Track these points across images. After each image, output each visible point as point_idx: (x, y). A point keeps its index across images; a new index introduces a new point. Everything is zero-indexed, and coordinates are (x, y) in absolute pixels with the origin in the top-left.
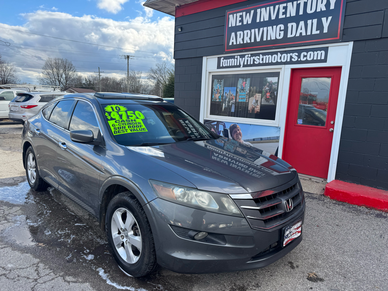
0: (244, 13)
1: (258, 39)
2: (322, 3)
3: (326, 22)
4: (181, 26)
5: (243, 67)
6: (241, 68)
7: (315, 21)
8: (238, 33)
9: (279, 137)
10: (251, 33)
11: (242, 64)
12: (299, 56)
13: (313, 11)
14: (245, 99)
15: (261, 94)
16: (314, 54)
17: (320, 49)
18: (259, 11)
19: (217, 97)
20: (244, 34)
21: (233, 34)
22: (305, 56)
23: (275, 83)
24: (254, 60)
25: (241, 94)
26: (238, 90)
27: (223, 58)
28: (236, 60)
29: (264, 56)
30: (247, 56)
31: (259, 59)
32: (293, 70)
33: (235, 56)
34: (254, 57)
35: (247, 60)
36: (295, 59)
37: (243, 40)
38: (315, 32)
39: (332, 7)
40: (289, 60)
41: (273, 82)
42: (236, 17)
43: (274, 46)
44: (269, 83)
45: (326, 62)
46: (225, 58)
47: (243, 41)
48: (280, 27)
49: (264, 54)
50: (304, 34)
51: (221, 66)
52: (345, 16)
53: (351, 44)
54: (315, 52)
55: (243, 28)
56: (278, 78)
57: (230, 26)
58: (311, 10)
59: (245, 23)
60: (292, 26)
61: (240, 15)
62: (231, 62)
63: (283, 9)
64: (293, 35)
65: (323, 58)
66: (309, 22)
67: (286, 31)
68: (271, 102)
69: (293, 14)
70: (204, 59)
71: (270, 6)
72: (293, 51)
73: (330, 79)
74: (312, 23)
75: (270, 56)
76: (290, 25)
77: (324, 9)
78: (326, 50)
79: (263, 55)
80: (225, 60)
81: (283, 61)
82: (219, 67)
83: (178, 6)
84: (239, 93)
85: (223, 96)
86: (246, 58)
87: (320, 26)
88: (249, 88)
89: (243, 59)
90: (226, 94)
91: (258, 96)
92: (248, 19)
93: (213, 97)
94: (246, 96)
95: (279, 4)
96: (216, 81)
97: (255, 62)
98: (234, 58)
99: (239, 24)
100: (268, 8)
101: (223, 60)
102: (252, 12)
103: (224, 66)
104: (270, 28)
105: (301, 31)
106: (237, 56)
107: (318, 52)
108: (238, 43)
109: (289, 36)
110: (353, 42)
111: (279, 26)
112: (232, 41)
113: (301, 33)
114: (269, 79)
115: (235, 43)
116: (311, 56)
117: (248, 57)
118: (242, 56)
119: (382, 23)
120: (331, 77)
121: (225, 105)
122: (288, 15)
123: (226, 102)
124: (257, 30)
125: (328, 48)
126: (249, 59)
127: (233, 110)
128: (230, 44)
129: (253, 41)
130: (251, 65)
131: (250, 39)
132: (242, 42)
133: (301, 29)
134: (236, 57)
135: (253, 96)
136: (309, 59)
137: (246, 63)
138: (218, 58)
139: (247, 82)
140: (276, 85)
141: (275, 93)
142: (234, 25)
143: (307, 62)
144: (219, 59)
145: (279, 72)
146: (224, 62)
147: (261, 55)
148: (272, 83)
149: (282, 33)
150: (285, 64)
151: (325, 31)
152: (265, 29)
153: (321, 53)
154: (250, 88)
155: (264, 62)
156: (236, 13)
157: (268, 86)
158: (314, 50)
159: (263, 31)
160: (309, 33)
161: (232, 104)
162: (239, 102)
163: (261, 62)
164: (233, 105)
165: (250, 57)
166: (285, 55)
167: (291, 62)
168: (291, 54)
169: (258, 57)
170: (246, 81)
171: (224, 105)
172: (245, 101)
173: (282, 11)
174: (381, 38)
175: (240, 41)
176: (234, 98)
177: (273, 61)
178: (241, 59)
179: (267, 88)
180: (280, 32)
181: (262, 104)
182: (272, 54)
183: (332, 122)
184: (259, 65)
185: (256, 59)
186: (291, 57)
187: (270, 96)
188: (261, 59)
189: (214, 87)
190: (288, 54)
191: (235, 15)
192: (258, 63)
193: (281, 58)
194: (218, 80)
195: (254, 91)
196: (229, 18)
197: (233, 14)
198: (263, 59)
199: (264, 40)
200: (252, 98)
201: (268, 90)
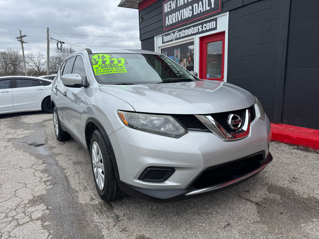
0: (171, 1)
1: (180, 20)
4: (142, 17)
5: (175, 40)
6: (174, 42)
8: (169, 16)
10: (176, 15)
12: (202, 28)
15: (186, 59)
16: (210, 25)
20: (172, 17)
21: (167, 18)
23: (193, 49)
24: (180, 35)
27: (164, 36)
29: (185, 31)
30: (176, 32)
31: (182, 33)
32: (201, 39)
33: (170, 33)
34: (180, 32)
35: (177, 35)
36: (201, 30)
38: (208, 8)
40: (197, 32)
42: (168, 5)
43: (188, 23)
44: (190, 50)
45: (216, 29)
49: (185, 29)
50: (202, 11)
51: (164, 41)
53: (228, 14)
54: (210, 23)
55: (172, 12)
56: (193, 45)
57: (165, 12)
59: (172, 9)
60: (196, 6)
61: (169, 3)
62: (169, 38)
64: (196, 13)
65: (215, 27)
66: (204, 1)
67: (192, 10)
68: (191, 64)
70: (155, 38)
72: (199, 25)
74: (206, 2)
75: (188, 30)
78: (216, 20)
81: (195, 32)
82: (163, 43)
83: (139, 3)
86: (176, 34)
87: (210, 3)
89: (175, 34)
92: (174, 5)
94: (179, 62)
98: (170, 35)
99: (169, 10)
101: (165, 37)
104: (184, 10)
106: (171, 33)
107: (212, 23)
108: (170, 24)
110: (228, 12)
111: (189, 8)
113: (200, 10)
114: (190, 47)
115: (168, 24)
116: (208, 26)
118: (174, 33)
124: (178, 12)
125: (216, 18)
128: (166, 25)
129: (177, 21)
130: (179, 39)
131: (176, 19)
133: (200, 8)
136: (208, 29)
137: (176, 38)
138: (162, 36)
139: (179, 51)
140: (193, 51)
141: (193, 57)
142: (167, 11)
143: (207, 31)
145: (194, 41)
146: (165, 39)
147: (183, 30)
148: (191, 49)
149: (191, 12)
150: (196, 35)
151: (213, 6)
152: (182, 10)
153: (214, 23)
154: (180, 55)
155: (185, 35)
156: (167, 2)
157: (189, 53)
158: (210, 21)
159: (181, 12)
160: (204, 10)
163: (184, 35)
165: (178, 33)
166: (195, 28)
167: (199, 33)
169: (182, 32)
170: (178, 50)
174: (243, 6)
175: (171, 22)
177: (190, 34)
178: (173, 34)
179: (189, 54)
181: (187, 66)
182: (188, 28)
185: (181, 34)
186: (198, 29)
187: (191, 59)
190: (197, 27)
191: (167, 3)
192: (182, 36)
193: (193, 30)
194: (164, 52)
195: (183, 57)
196: (164, 6)
197: (166, 3)
198: (184, 33)
199: (182, 19)
200: (182, 62)
201: (190, 55)
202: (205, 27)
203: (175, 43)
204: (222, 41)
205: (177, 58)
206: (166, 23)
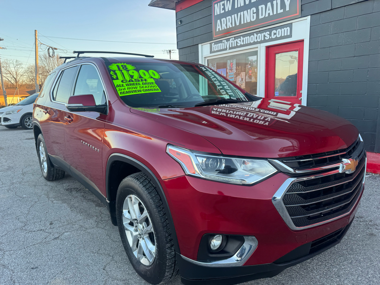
1: (238, 24)
3: (287, 1)
4: (180, 19)
5: (229, 50)
8: (222, 20)
10: (232, 18)
11: (228, 47)
12: (270, 35)
14: (234, 79)
15: (245, 73)
16: (282, 31)
17: (286, 26)
20: (226, 20)
21: (219, 21)
23: (255, 61)
24: (237, 43)
27: (213, 44)
28: (223, 44)
29: (244, 38)
30: (231, 39)
31: (240, 41)
32: (267, 48)
34: (236, 40)
35: (232, 43)
36: (268, 37)
37: (226, 25)
38: (280, 11)
40: (263, 39)
42: (220, 5)
44: (250, 61)
45: (292, 37)
46: (216, 43)
49: (244, 36)
50: (271, 14)
51: (213, 51)
53: (309, 18)
54: (282, 29)
55: (226, 14)
56: (256, 56)
57: (216, 14)
59: (227, 10)
60: (262, 7)
61: (222, 4)
62: (220, 46)
64: (263, 16)
65: (289, 34)
66: (275, 2)
67: (257, 13)
68: (253, 78)
70: (200, 46)
72: (265, 31)
74: (277, 4)
75: (248, 37)
76: (260, 7)
78: (290, 26)
79: (243, 37)
80: (215, 45)
81: (259, 40)
82: (211, 52)
83: (177, 2)
84: (229, 74)
86: (231, 42)
87: (283, 5)
88: (235, 68)
89: (229, 42)
92: (229, 6)
94: (234, 76)
96: (210, 64)
97: (238, 45)
98: (222, 43)
99: (222, 12)
101: (214, 45)
103: (215, 50)
104: (245, 12)
105: (269, 12)
106: (224, 40)
107: (284, 28)
108: (223, 29)
109: (261, 17)
110: (310, 16)
111: (252, 9)
113: (269, 14)
114: (250, 58)
115: (221, 29)
116: (279, 33)
118: (228, 40)
120: (298, 50)
124: (236, 15)
125: (291, 24)
126: (233, 41)
128: (217, 30)
129: (234, 25)
130: (235, 48)
131: (232, 24)
132: (226, 28)
133: (269, 10)
134: (223, 41)
136: (278, 36)
137: (231, 46)
138: (210, 43)
142: (218, 13)
143: (277, 39)
144: (211, 45)
145: (257, 51)
146: (215, 47)
149: (255, 15)
150: (260, 43)
151: (287, 9)
152: (242, 13)
153: (287, 29)
154: (236, 68)
155: (245, 43)
156: (220, 2)
157: (250, 65)
158: (281, 27)
159: (241, 15)
160: (275, 13)
163: (242, 44)
165: (234, 40)
166: (260, 35)
167: (265, 41)
168: (264, 33)
169: (240, 39)
170: (233, 62)
174: (331, 9)
175: (224, 27)
177: (251, 42)
178: (227, 42)
180: (253, 15)
182: (249, 35)
183: (301, 92)
184: (241, 46)
185: (238, 42)
186: (265, 36)
187: (252, 73)
190: (262, 34)
192: (240, 44)
193: (257, 37)
195: (240, 70)
196: (215, 7)
197: (217, 3)
198: (243, 41)
199: (242, 24)
200: (238, 76)
201: (250, 68)
202: (275, 34)
203: (229, 53)
204: (298, 52)
205: (231, 71)
206: (218, 28)
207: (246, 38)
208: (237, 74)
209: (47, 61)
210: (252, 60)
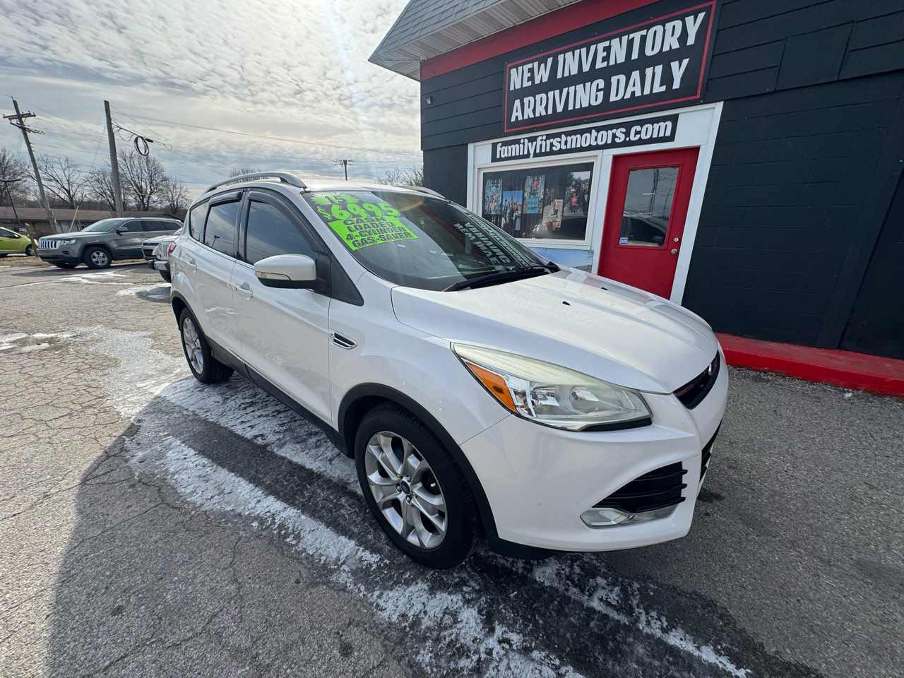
0: (536, 64)
1: (560, 109)
2: (672, 35)
3: (678, 70)
4: (432, 95)
5: (534, 157)
6: (531, 159)
7: (659, 69)
8: (526, 100)
9: (591, 266)
10: (548, 98)
11: (532, 152)
12: (627, 134)
13: (657, 50)
14: (538, 209)
15: (562, 200)
16: (653, 129)
17: (664, 119)
18: (561, 57)
19: (492, 208)
20: (535, 101)
21: (517, 102)
22: (637, 133)
23: (586, 181)
24: (552, 145)
25: (530, 200)
26: (526, 195)
27: (500, 144)
28: (521, 146)
29: (569, 137)
30: (540, 138)
31: (560, 142)
32: (616, 159)
33: (520, 139)
34: (552, 140)
35: (541, 145)
36: (621, 137)
37: (534, 111)
38: (658, 89)
39: (691, 41)
40: (609, 141)
41: (583, 179)
42: (523, 71)
43: (585, 119)
44: (576, 181)
45: (673, 141)
46: (505, 144)
47: (534, 114)
48: (598, 85)
49: (568, 134)
50: (638, 94)
51: (498, 157)
52: (713, 56)
53: (719, 106)
54: (655, 125)
55: (534, 90)
56: (589, 172)
57: (512, 88)
58: (653, 49)
59: (537, 81)
60: (619, 80)
61: (529, 69)
62: (514, 150)
63: (604, 51)
64: (619, 97)
65: (668, 134)
66: (649, 71)
67: (607, 89)
68: (579, 212)
69: (621, 59)
70: (471, 147)
71: (580, 47)
72: (617, 126)
73: (678, 169)
74: (654, 74)
75: (579, 136)
77: (676, 45)
78: (674, 119)
79: (566, 136)
80: (504, 147)
81: (600, 143)
82: (494, 159)
83: (424, 60)
84: (527, 200)
85: (501, 206)
86: (539, 142)
87: (667, 78)
88: (543, 190)
89: (534, 143)
90: (507, 203)
91: (558, 203)
92: (542, 75)
93: (486, 208)
94: (539, 204)
95: (597, 42)
96: (489, 182)
97: (554, 149)
98: (519, 143)
99: (527, 84)
100: (577, 52)
101: (501, 147)
102: (550, 60)
103: (503, 156)
104: (580, 87)
105: (633, 89)
106: (524, 139)
107: (660, 124)
108: (526, 117)
109: (613, 98)
110: (722, 102)
111: (595, 83)
112: (516, 114)
113: (633, 93)
114: (577, 175)
115: (520, 118)
116: (648, 131)
117: (542, 140)
118: (532, 140)
119: (778, 64)
120: (678, 166)
121: (506, 219)
122: (612, 62)
123: (507, 215)
124: (557, 92)
125: (677, 116)
126: (544, 143)
127: (518, 228)
128: (513, 119)
129: (550, 112)
130: (546, 154)
131: (546, 108)
132: (532, 116)
133: (634, 85)
134: (522, 141)
135: (549, 203)
136: (644, 137)
137: (538, 151)
138: (493, 144)
139: (540, 182)
140: (588, 183)
141: (586, 196)
142: (518, 86)
143: (641, 142)
144: (494, 146)
145: (593, 163)
146: (502, 151)
147: (563, 136)
148: (581, 181)
149: (601, 94)
150: (603, 149)
151: (676, 85)
152: (572, 89)
153: (666, 126)
154: (545, 190)
155: (569, 147)
156: (522, 65)
157: (574, 187)
158: (653, 121)
159: (568, 93)
160: (647, 92)
161: (516, 218)
162: (526, 214)
163: (564, 147)
164: (518, 219)
165: (545, 140)
166: (604, 132)
167: (614, 145)
168: (614, 131)
169: (559, 139)
170: (538, 180)
171: (503, 219)
172: (537, 212)
173: (601, 54)
174: (774, 92)
175: (529, 113)
176: (519, 208)
177: (584, 145)
178: (531, 143)
179: (573, 190)
180: (597, 93)
182: (582, 132)
183: (676, 240)
184: (561, 152)
185: (555, 144)
186: (614, 136)
187: (578, 202)
188: (563, 143)
189: (487, 192)
190: (609, 131)
191: (520, 68)
192: (558, 149)
193: (596, 138)
194: (494, 181)
195: (552, 196)
196: (510, 75)
197: (517, 67)
198: (566, 142)
199: (569, 109)
200: (548, 206)
201: (574, 192)
202: (639, 133)
203: (533, 163)
205: (532, 196)
206: (514, 114)
207: (573, 137)
208: (546, 202)
209: (128, 165)
210: (579, 178)
